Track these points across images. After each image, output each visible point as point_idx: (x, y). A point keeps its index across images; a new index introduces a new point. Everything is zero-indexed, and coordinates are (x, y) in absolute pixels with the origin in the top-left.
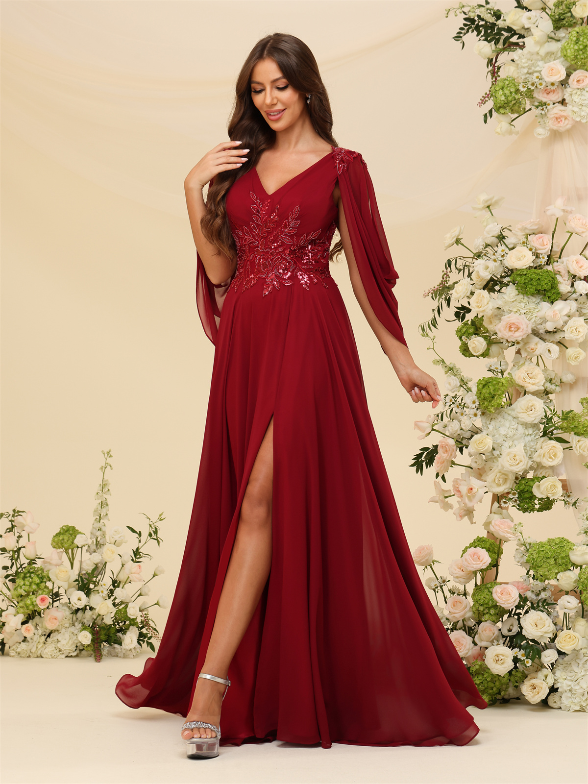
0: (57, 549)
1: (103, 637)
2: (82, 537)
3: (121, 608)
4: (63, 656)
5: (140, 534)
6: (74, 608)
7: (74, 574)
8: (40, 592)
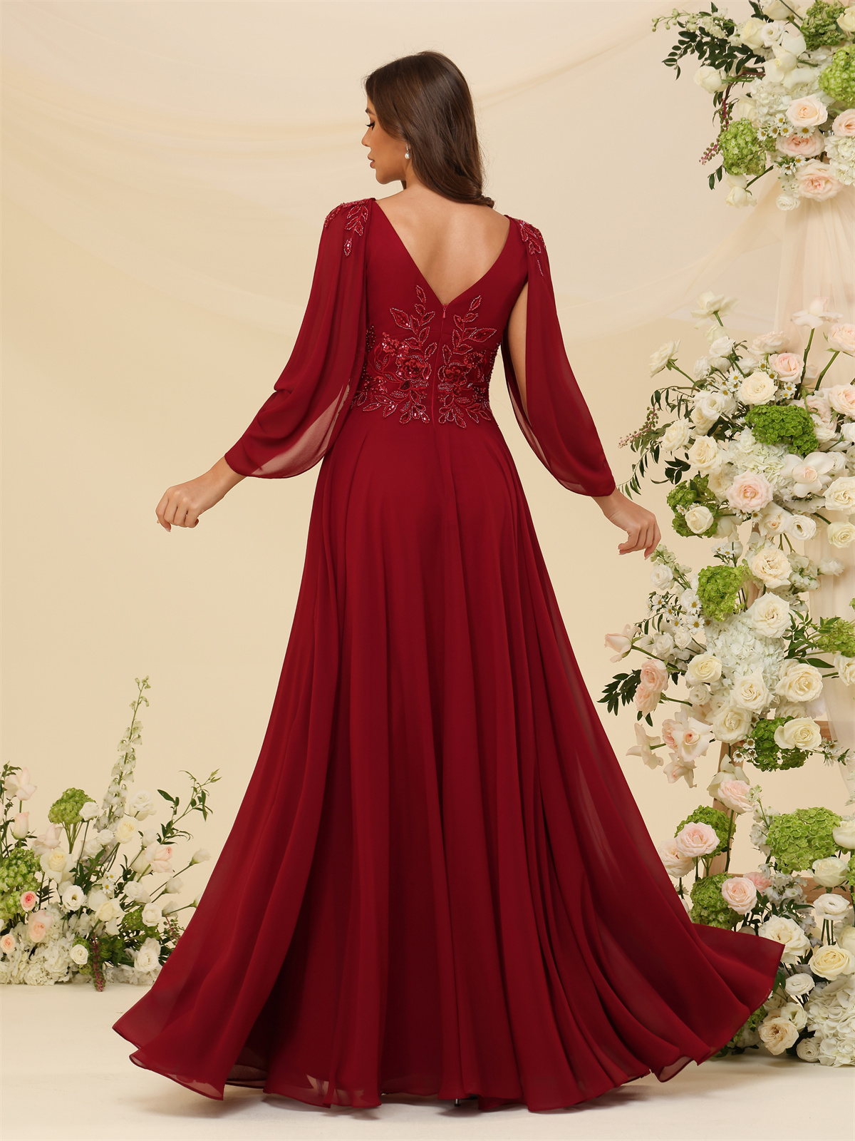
0: (55, 823)
1: (104, 954)
2: (90, 806)
3: (132, 910)
4: (52, 982)
5: (177, 802)
6: (66, 911)
7: (72, 862)
8: (26, 887)
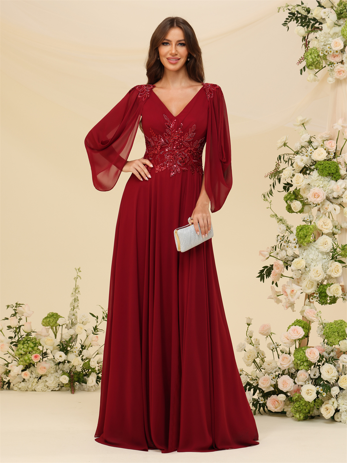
0: (45, 326)
1: (76, 379)
2: (62, 319)
3: (86, 361)
4: (50, 390)
5: (97, 318)
6: (57, 362)
7: (58, 341)
8: (34, 352)
